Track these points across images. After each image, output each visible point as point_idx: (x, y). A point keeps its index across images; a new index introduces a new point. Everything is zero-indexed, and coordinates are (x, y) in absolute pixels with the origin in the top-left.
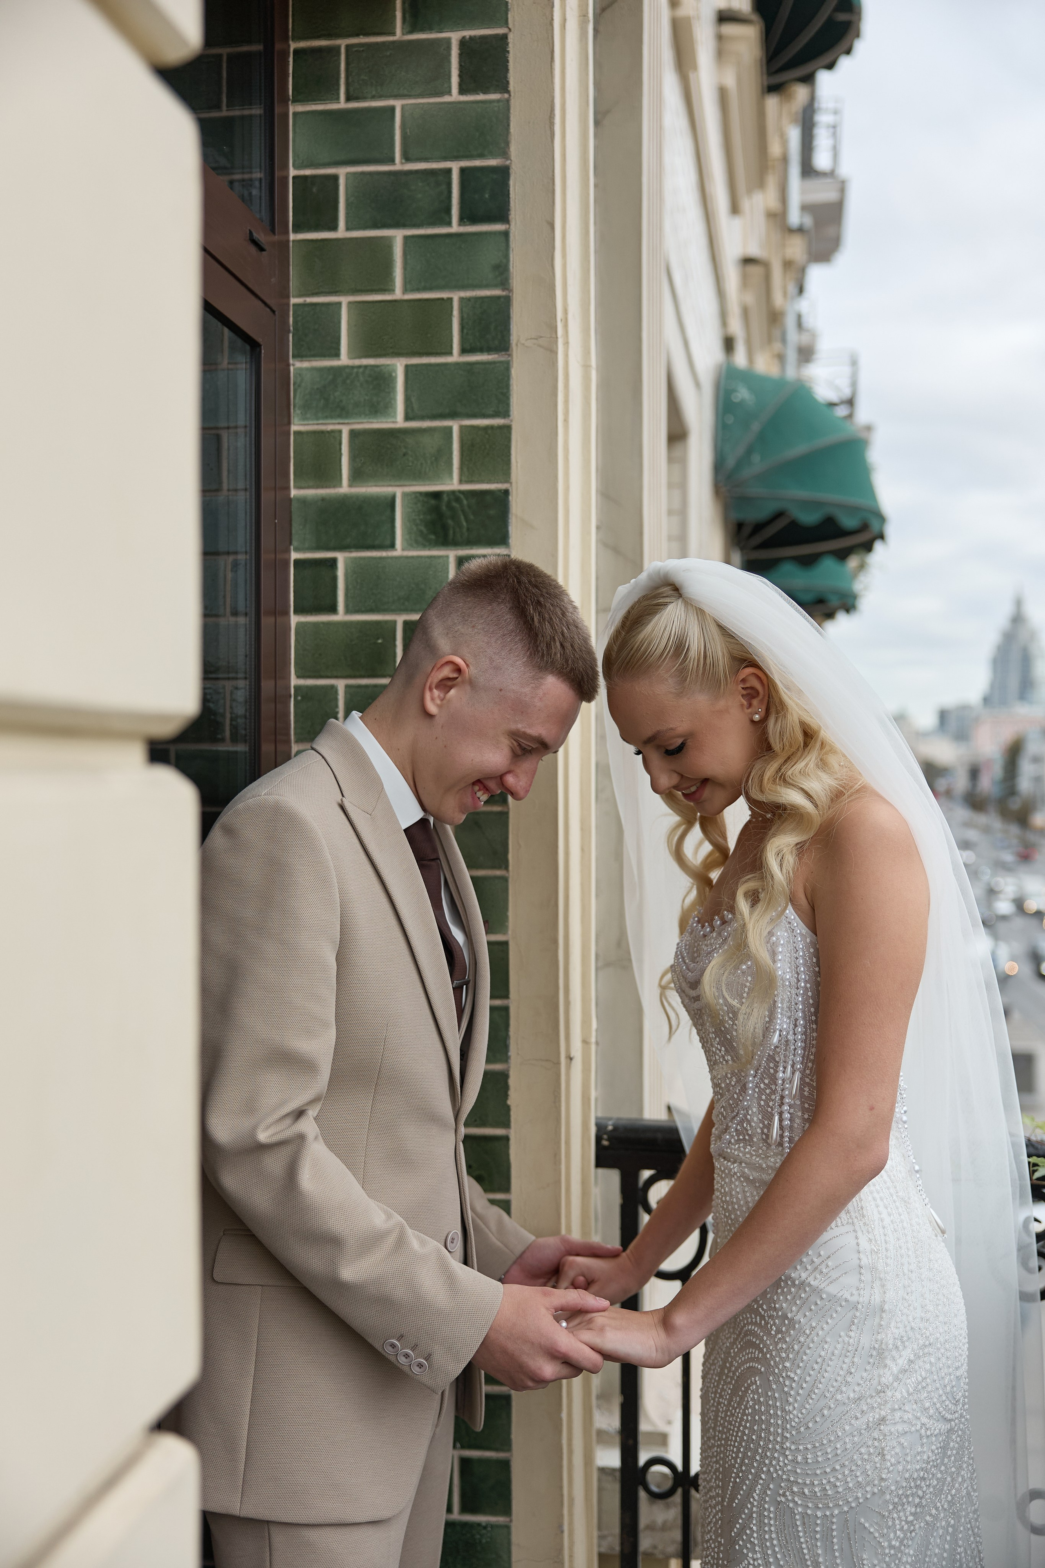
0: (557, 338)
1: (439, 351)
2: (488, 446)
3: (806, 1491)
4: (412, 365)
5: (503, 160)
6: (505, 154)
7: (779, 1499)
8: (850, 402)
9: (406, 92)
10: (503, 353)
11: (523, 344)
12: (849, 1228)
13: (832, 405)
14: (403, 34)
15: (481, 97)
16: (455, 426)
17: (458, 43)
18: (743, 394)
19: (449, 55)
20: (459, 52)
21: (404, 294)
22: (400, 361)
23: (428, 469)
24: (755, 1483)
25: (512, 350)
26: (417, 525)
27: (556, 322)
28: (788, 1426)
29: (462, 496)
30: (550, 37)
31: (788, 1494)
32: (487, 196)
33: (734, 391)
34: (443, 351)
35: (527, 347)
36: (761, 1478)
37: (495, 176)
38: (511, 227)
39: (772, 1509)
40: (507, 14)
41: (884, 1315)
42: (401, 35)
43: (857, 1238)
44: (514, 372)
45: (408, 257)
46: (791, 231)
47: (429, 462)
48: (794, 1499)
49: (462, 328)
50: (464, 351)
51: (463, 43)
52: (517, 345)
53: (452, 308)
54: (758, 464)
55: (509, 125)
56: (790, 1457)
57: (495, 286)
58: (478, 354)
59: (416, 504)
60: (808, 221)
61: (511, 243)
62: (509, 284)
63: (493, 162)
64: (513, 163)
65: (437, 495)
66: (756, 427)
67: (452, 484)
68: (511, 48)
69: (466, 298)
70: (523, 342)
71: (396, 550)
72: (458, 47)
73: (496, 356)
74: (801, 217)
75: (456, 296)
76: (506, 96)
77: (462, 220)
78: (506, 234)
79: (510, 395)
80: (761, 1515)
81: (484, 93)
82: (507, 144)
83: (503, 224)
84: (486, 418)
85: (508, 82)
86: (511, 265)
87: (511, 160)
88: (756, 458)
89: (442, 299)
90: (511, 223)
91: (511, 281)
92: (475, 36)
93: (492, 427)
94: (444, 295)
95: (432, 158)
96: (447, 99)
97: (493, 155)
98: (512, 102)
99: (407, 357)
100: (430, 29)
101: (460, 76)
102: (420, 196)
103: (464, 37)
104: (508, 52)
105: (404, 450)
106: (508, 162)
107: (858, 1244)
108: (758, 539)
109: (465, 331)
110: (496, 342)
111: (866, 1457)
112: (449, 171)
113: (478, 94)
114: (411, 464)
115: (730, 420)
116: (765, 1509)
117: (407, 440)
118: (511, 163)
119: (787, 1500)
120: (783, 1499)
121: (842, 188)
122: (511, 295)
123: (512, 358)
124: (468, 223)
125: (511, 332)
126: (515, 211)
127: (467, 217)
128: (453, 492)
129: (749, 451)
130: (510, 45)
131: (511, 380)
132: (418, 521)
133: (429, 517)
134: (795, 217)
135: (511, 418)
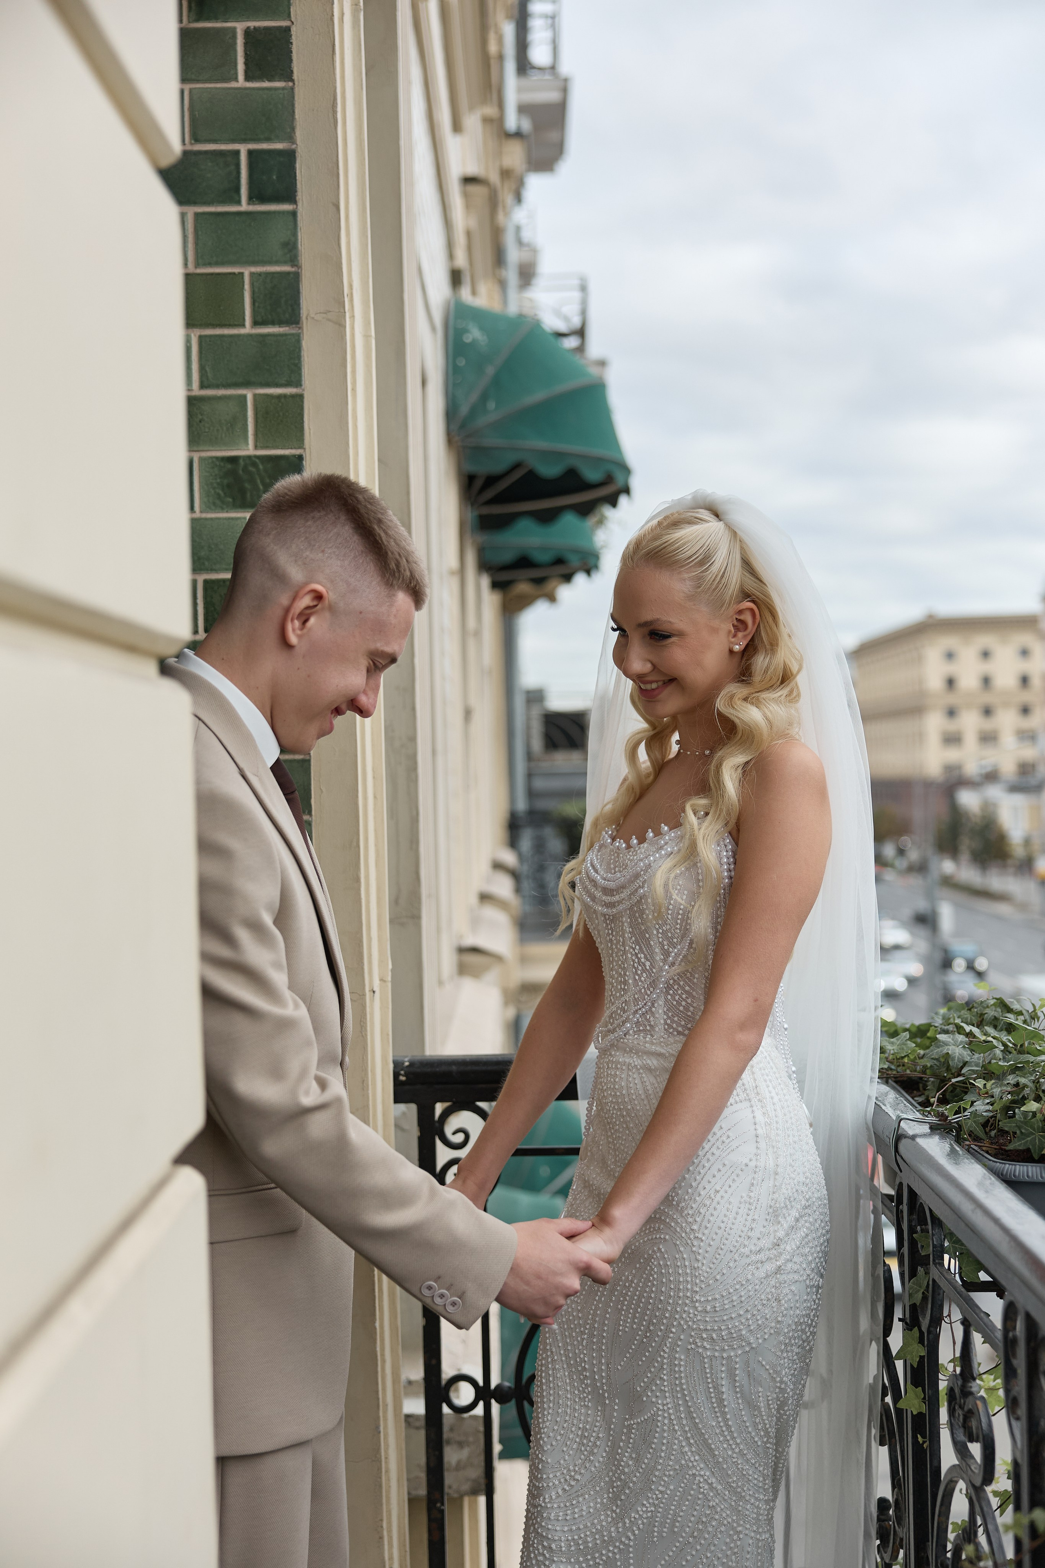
0: (345, 312)
1: (232, 323)
2: (281, 414)
3: (714, 1336)
4: (206, 336)
5: (290, 144)
6: (291, 138)
7: (689, 1347)
8: (581, 333)
9: (193, 77)
10: (294, 326)
11: (313, 318)
12: (747, 1104)
13: (560, 335)
14: (189, 22)
15: (266, 84)
16: (249, 395)
17: (244, 32)
18: (474, 334)
19: (235, 43)
20: (244, 41)
21: (196, 268)
22: (193, 331)
23: (224, 435)
24: (665, 1337)
25: (303, 324)
26: (214, 488)
27: (344, 297)
28: (698, 1281)
29: (257, 461)
30: (331, 32)
31: (698, 1341)
32: (274, 177)
33: (466, 331)
34: (236, 323)
35: (316, 320)
36: (672, 1332)
37: (282, 159)
38: (298, 207)
39: (683, 1357)
40: (289, 8)
41: (777, 1177)
42: (187, 22)
43: (753, 1111)
44: (304, 344)
45: (200, 233)
46: (509, 136)
47: (225, 428)
48: (703, 1345)
49: (254, 302)
50: (256, 323)
51: (247, 33)
52: (307, 319)
53: (243, 282)
54: (493, 412)
55: (294, 112)
56: (700, 1309)
57: (285, 263)
58: (270, 326)
59: (213, 468)
60: (526, 125)
61: (299, 223)
62: (298, 261)
63: (279, 146)
64: (298, 147)
65: (233, 460)
66: (490, 370)
67: (248, 450)
68: (294, 39)
69: (257, 273)
70: (312, 316)
71: (195, 512)
72: (243, 37)
73: (287, 328)
74: (519, 120)
75: (247, 271)
76: (291, 84)
77: (251, 199)
78: (294, 214)
79: (301, 365)
80: (672, 1365)
81: (269, 81)
82: (293, 129)
83: (290, 205)
84: (279, 388)
85: (292, 72)
86: (299, 243)
87: (297, 145)
88: (491, 405)
89: (234, 274)
90: (298, 204)
91: (299, 258)
92: (259, 27)
93: (285, 396)
94: (236, 270)
95: (220, 140)
96: (233, 85)
97: (279, 139)
98: (296, 90)
99: (200, 328)
100: (216, 19)
101: (246, 64)
102: (209, 175)
103: (248, 28)
104: (291, 43)
105: (200, 417)
106: (294, 146)
107: (754, 1117)
108: (490, 494)
109: (257, 304)
110: (287, 316)
111: (765, 1302)
112: (237, 153)
113: (264, 81)
114: (207, 430)
115: (461, 362)
116: (676, 1358)
117: (203, 407)
118: (296, 147)
119: (698, 1346)
120: (693, 1346)
121: (564, 87)
122: (300, 271)
123: (303, 330)
124: (257, 202)
125: (301, 306)
126: (302, 192)
127: (256, 196)
128: (249, 457)
129: (484, 397)
130: (293, 37)
131: (302, 352)
132: (215, 485)
133: (226, 481)
134: (512, 121)
135: (303, 387)
